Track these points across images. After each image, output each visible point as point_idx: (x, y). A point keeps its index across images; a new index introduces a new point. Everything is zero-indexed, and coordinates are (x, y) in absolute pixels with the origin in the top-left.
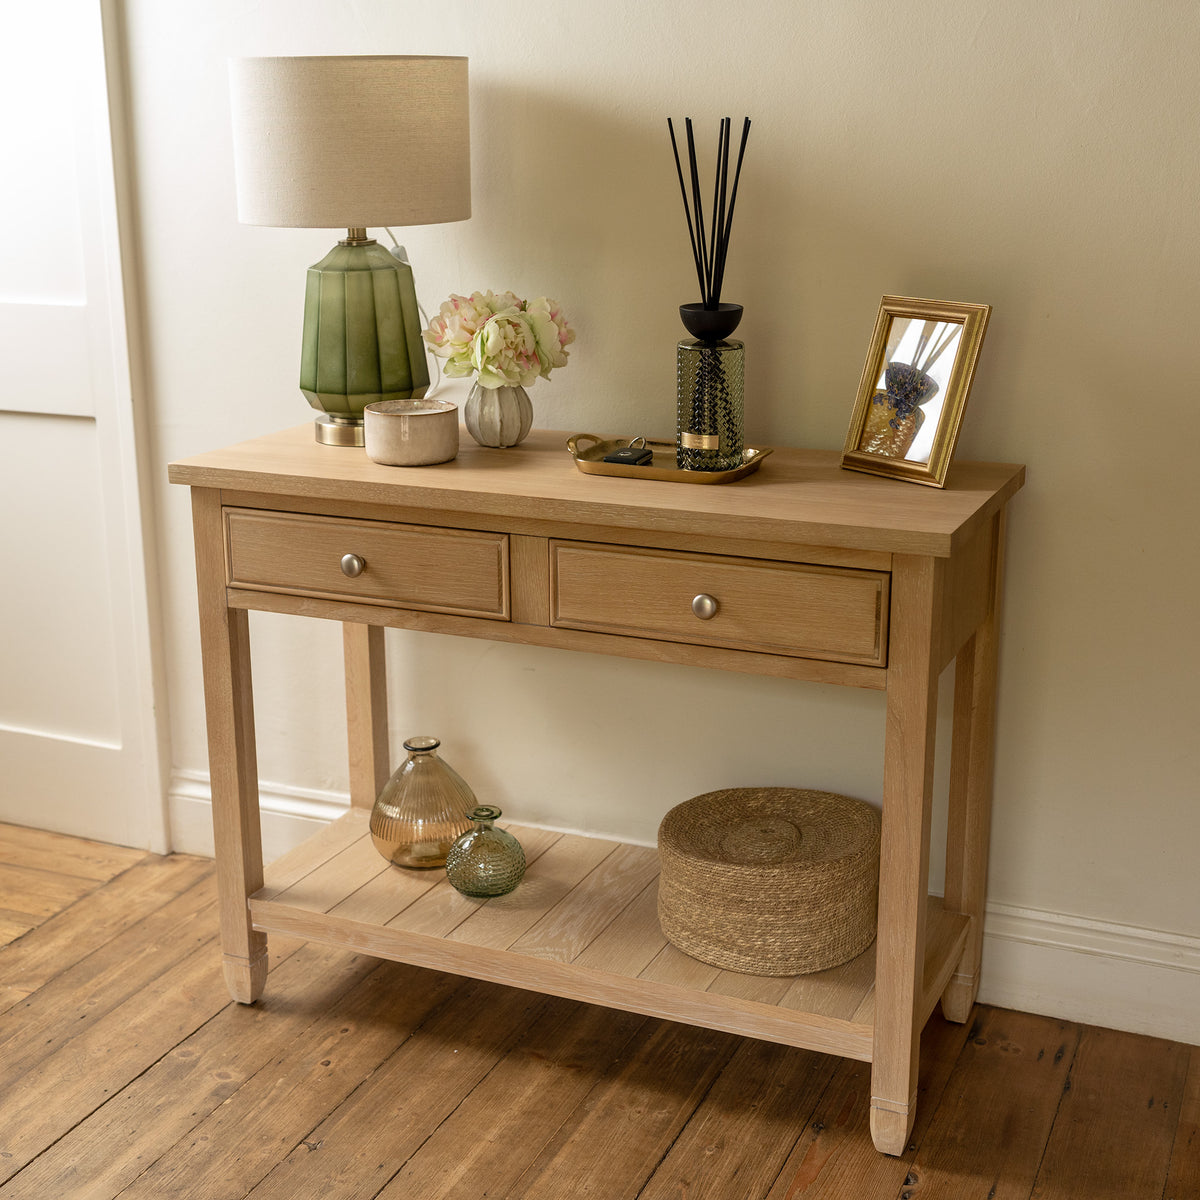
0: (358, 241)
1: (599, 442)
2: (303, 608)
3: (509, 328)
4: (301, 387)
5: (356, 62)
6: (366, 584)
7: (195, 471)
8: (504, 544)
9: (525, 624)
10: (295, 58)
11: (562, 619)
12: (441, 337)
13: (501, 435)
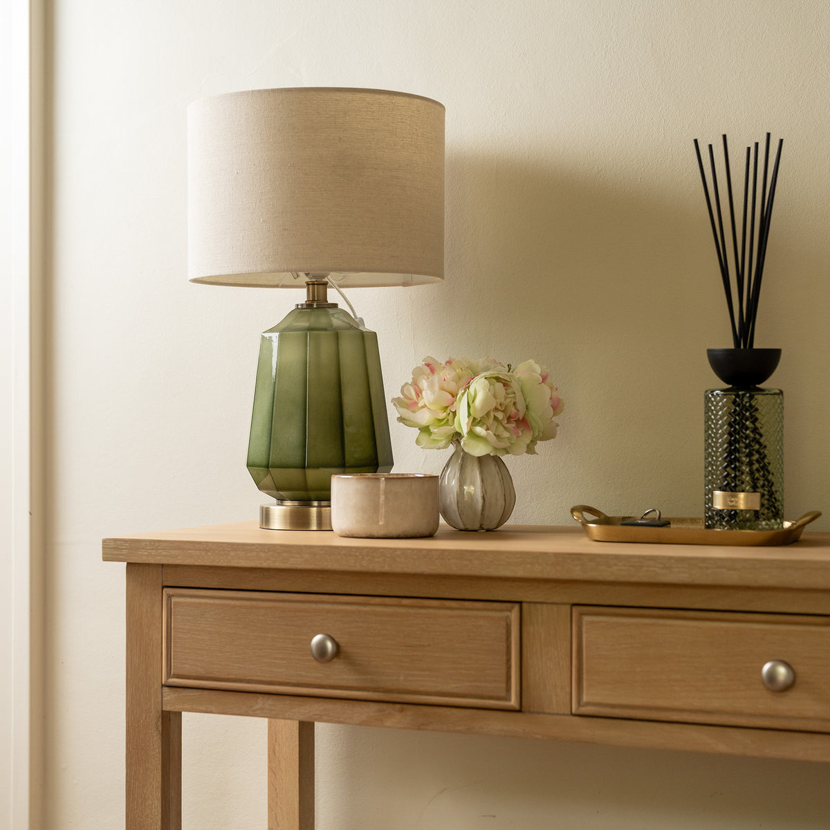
0: (317, 303)
1: (602, 517)
2: (256, 707)
3: (499, 385)
4: (248, 466)
5: (338, 94)
6: (339, 674)
7: (135, 544)
8: (514, 615)
9: (539, 713)
10: (273, 90)
11: (588, 704)
12: (416, 403)
13: (482, 514)
